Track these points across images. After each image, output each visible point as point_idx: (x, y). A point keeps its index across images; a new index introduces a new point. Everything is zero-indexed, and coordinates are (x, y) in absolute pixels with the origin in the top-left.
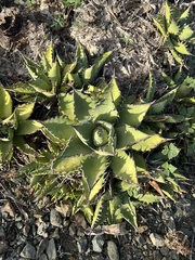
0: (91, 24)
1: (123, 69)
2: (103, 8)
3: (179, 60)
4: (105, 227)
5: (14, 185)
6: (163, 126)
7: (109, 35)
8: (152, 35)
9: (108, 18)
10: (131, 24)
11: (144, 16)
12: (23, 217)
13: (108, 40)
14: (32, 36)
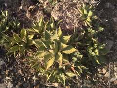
0: (57, 11)
1: (67, 26)
2: (63, 6)
3: (89, 24)
4: (53, 83)
5: (25, 64)
6: (76, 45)
7: (64, 15)
8: (79, 15)
9: (64, 9)
10: (72, 11)
11: (76, 8)
12: (25, 75)
13: (63, 16)
14: (38, 14)
